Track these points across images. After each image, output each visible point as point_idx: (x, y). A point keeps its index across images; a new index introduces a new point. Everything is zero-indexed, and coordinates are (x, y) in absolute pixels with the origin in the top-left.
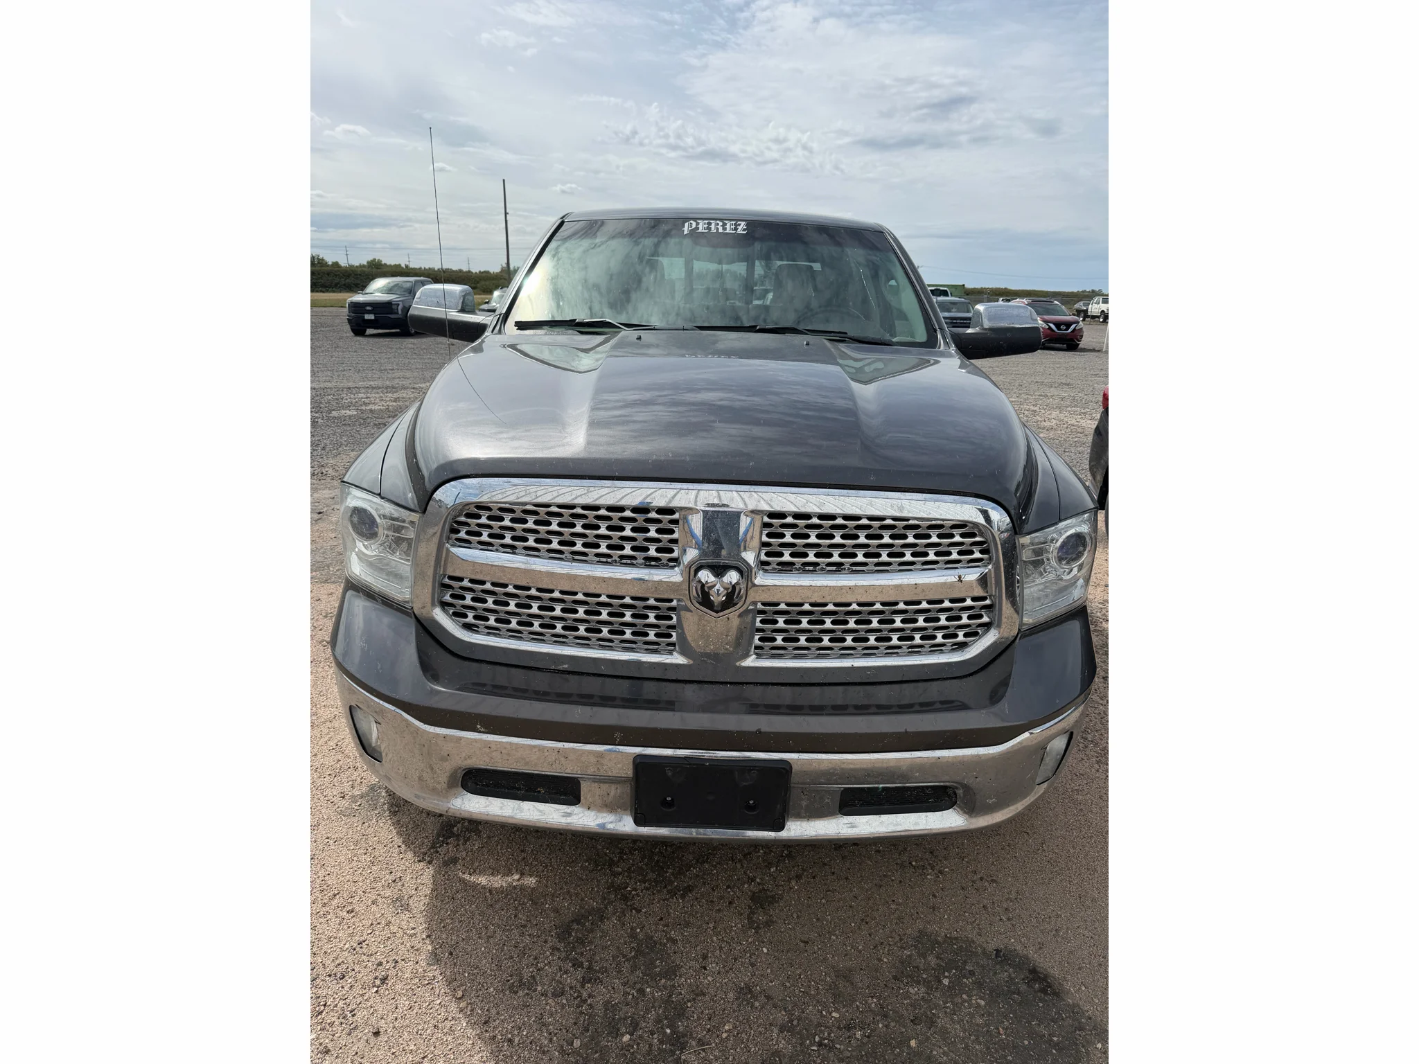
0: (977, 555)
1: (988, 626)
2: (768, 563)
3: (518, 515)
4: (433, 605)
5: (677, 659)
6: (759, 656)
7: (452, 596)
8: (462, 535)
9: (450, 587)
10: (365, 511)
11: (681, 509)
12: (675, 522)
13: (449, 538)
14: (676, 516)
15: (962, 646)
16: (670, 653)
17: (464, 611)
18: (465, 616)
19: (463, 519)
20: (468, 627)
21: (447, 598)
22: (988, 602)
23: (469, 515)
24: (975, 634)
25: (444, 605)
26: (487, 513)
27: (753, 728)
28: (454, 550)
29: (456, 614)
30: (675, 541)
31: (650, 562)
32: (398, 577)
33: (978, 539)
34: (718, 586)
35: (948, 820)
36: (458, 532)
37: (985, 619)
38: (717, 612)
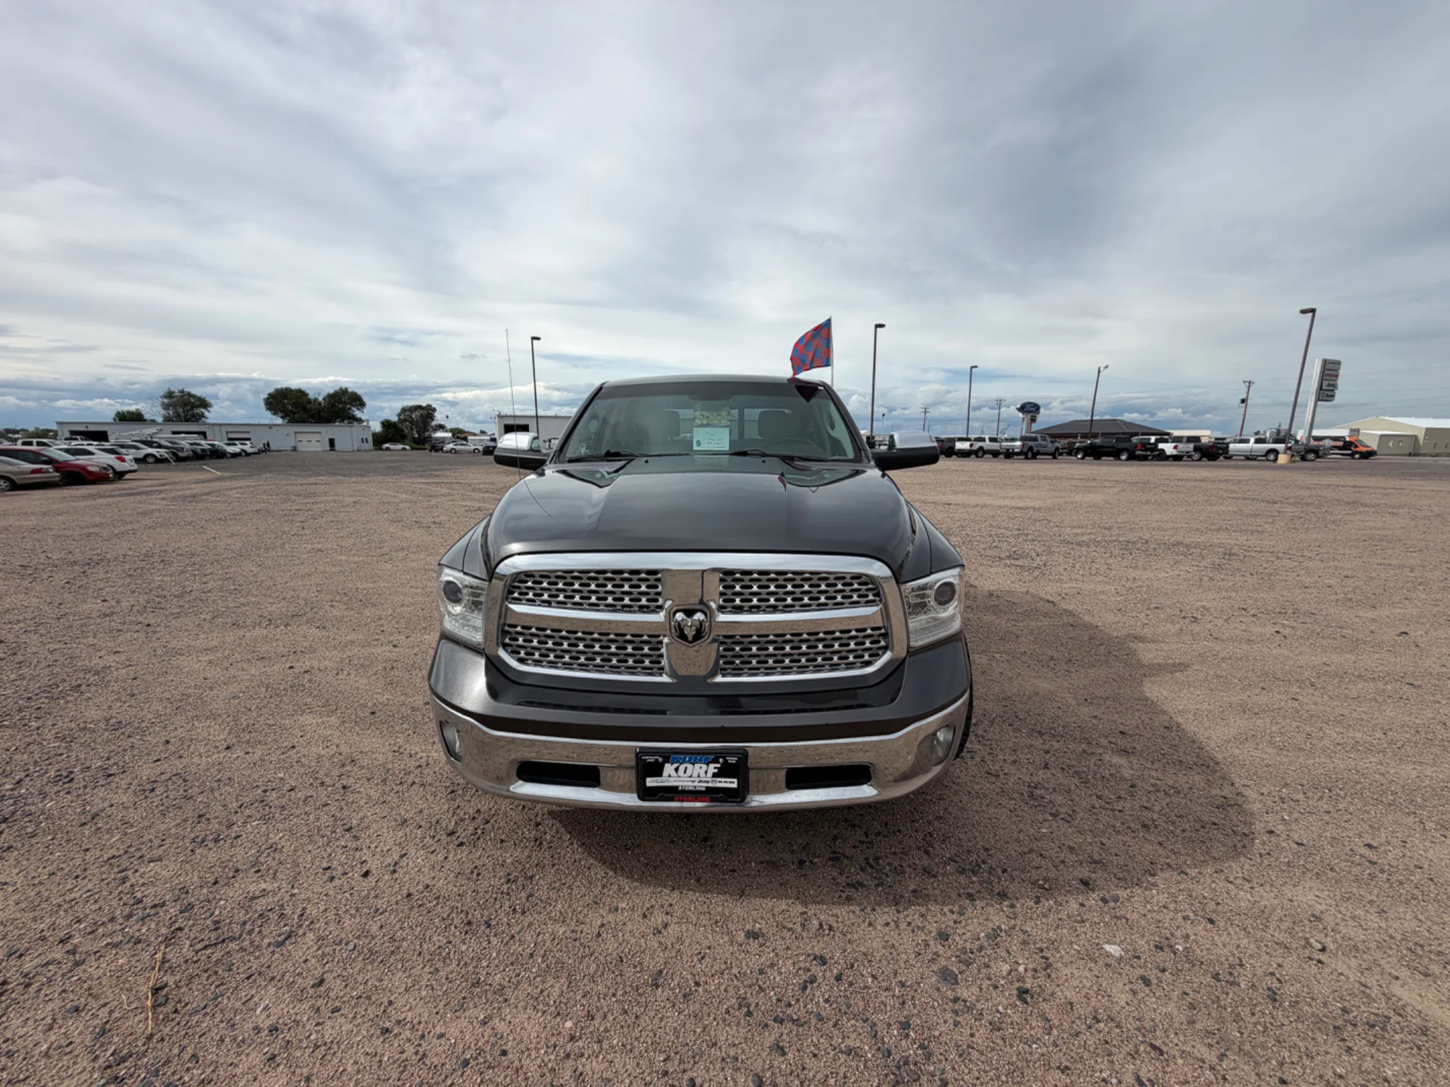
0: (871, 597)
1: (885, 648)
2: (725, 608)
3: (553, 580)
4: (498, 645)
5: (665, 679)
6: (724, 675)
7: (510, 639)
8: (516, 595)
9: (509, 632)
10: (453, 583)
11: (662, 570)
12: (658, 580)
13: (507, 598)
14: (659, 576)
15: (868, 664)
16: (661, 675)
17: (518, 649)
18: (519, 653)
19: (516, 584)
20: (521, 661)
21: (507, 641)
22: (883, 631)
23: (521, 582)
24: (877, 655)
25: (505, 646)
26: (532, 579)
27: (719, 725)
28: (512, 606)
29: (513, 652)
30: (659, 594)
31: (642, 609)
32: (475, 628)
33: (870, 586)
34: (691, 624)
35: (865, 792)
36: (513, 593)
37: (883, 643)
38: (690, 642)
